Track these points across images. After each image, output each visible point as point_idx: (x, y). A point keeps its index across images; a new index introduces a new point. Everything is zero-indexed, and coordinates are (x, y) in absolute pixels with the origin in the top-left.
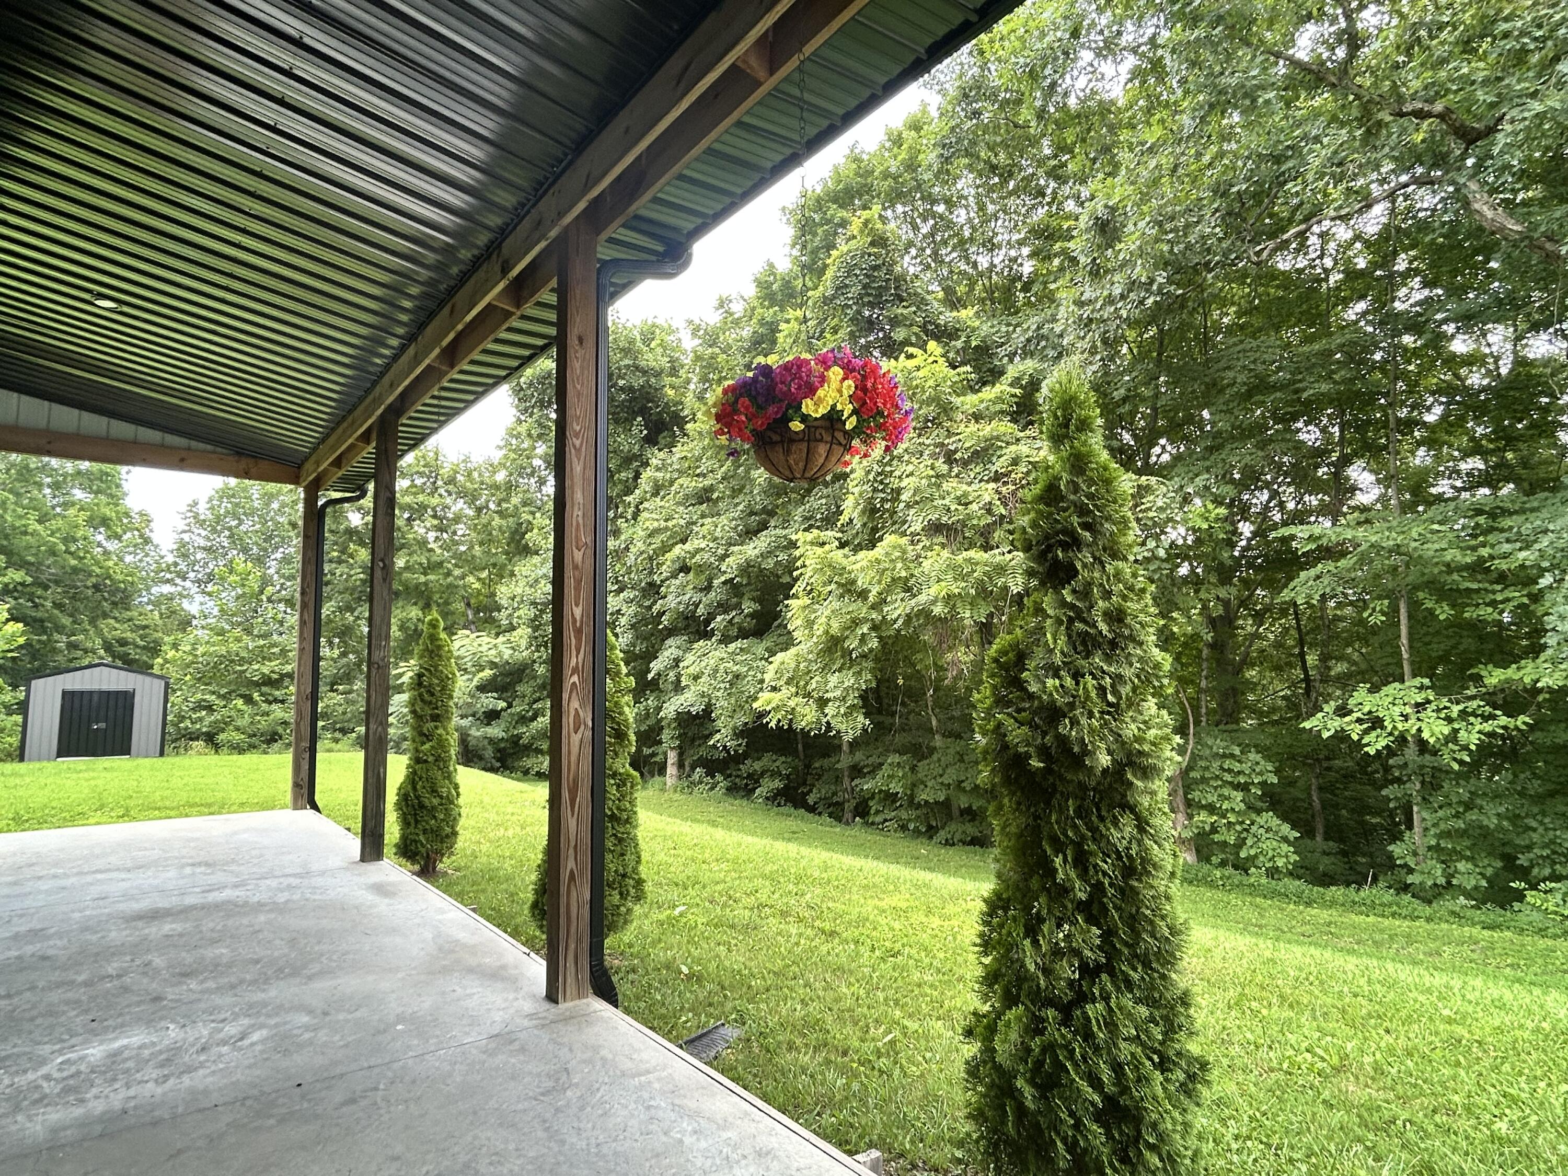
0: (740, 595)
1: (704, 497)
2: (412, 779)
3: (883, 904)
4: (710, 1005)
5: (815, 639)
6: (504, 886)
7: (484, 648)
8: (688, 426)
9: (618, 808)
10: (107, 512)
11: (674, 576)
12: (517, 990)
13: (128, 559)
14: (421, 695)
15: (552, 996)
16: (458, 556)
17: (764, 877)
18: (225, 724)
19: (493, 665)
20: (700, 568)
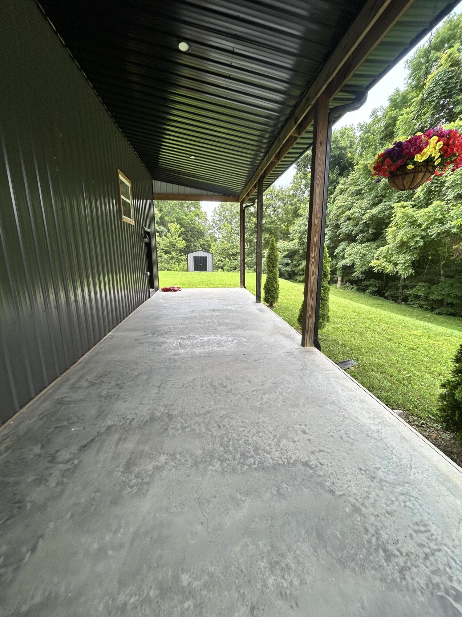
0: (368, 227)
1: (358, 193)
2: (268, 282)
3: (411, 333)
4: (348, 354)
5: (396, 242)
6: (290, 312)
7: (285, 246)
8: (355, 167)
9: (323, 296)
10: (198, 212)
11: (345, 221)
12: (294, 341)
13: (203, 224)
14: (269, 261)
15: (303, 345)
16: (279, 219)
17: (368, 319)
18: (225, 264)
19: (288, 250)
20: (355, 219)
